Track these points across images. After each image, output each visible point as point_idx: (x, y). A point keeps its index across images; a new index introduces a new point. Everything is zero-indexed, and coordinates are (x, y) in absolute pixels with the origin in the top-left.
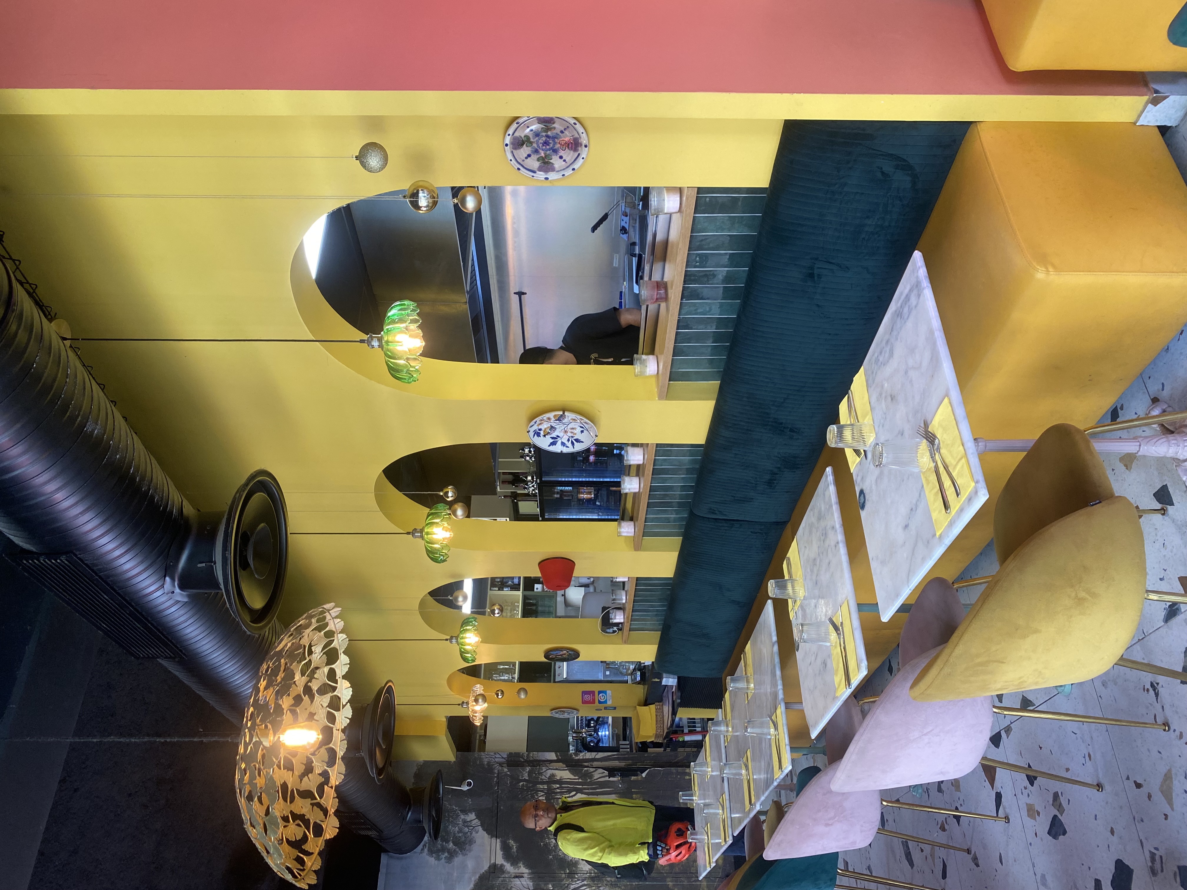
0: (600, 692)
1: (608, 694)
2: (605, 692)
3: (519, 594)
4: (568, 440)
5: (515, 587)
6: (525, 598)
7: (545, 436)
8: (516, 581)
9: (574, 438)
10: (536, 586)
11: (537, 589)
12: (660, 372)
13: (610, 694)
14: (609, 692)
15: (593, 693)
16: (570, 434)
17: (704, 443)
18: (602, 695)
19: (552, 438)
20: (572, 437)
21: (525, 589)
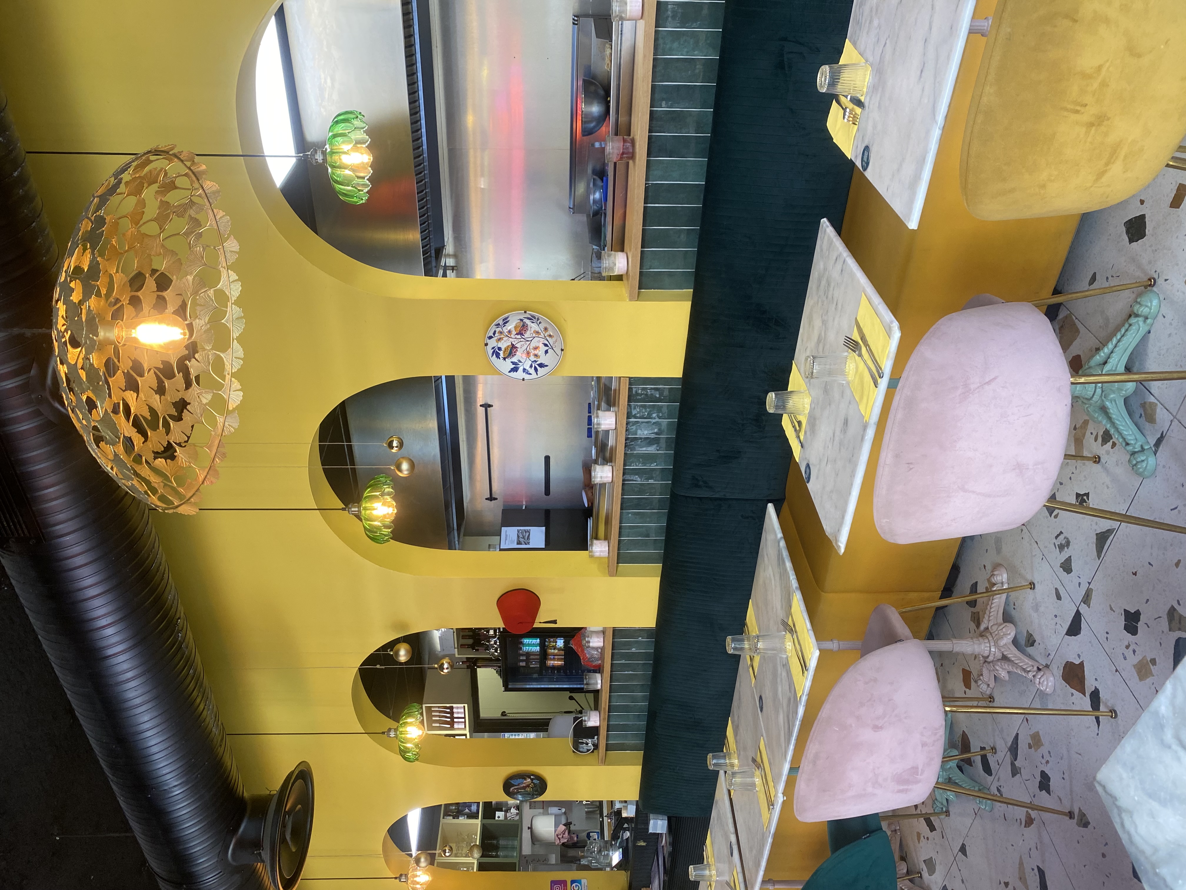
0: (573, 882)
1: (583, 884)
2: (579, 882)
3: (477, 823)
4: (531, 366)
5: (473, 816)
6: (484, 828)
7: (504, 359)
8: (474, 808)
9: (538, 363)
10: (498, 814)
11: (499, 817)
12: (630, 269)
13: (586, 884)
14: (584, 881)
15: (564, 882)
16: (533, 358)
17: (681, 377)
18: (576, 885)
19: (513, 363)
20: (536, 361)
21: (484, 817)
